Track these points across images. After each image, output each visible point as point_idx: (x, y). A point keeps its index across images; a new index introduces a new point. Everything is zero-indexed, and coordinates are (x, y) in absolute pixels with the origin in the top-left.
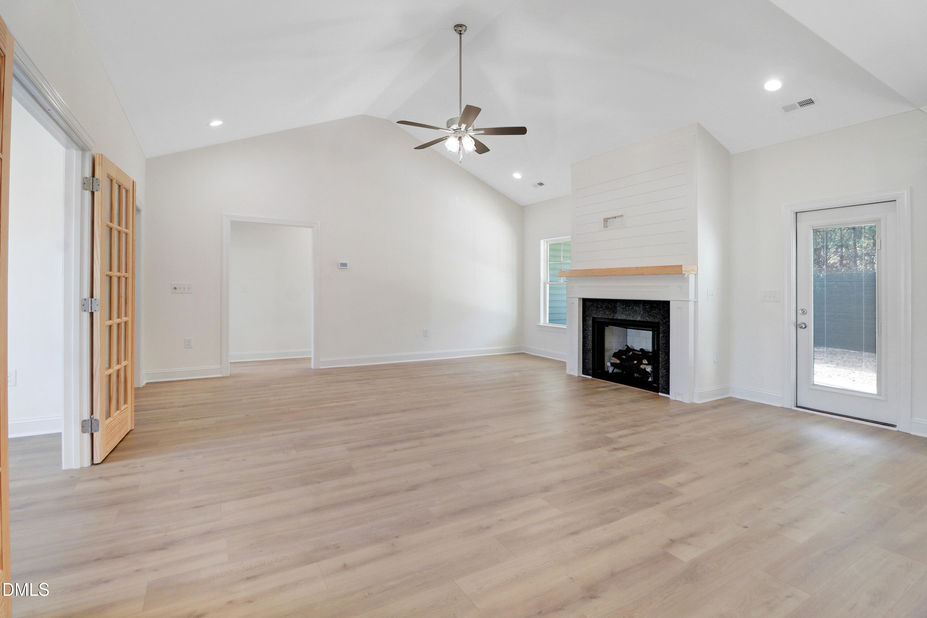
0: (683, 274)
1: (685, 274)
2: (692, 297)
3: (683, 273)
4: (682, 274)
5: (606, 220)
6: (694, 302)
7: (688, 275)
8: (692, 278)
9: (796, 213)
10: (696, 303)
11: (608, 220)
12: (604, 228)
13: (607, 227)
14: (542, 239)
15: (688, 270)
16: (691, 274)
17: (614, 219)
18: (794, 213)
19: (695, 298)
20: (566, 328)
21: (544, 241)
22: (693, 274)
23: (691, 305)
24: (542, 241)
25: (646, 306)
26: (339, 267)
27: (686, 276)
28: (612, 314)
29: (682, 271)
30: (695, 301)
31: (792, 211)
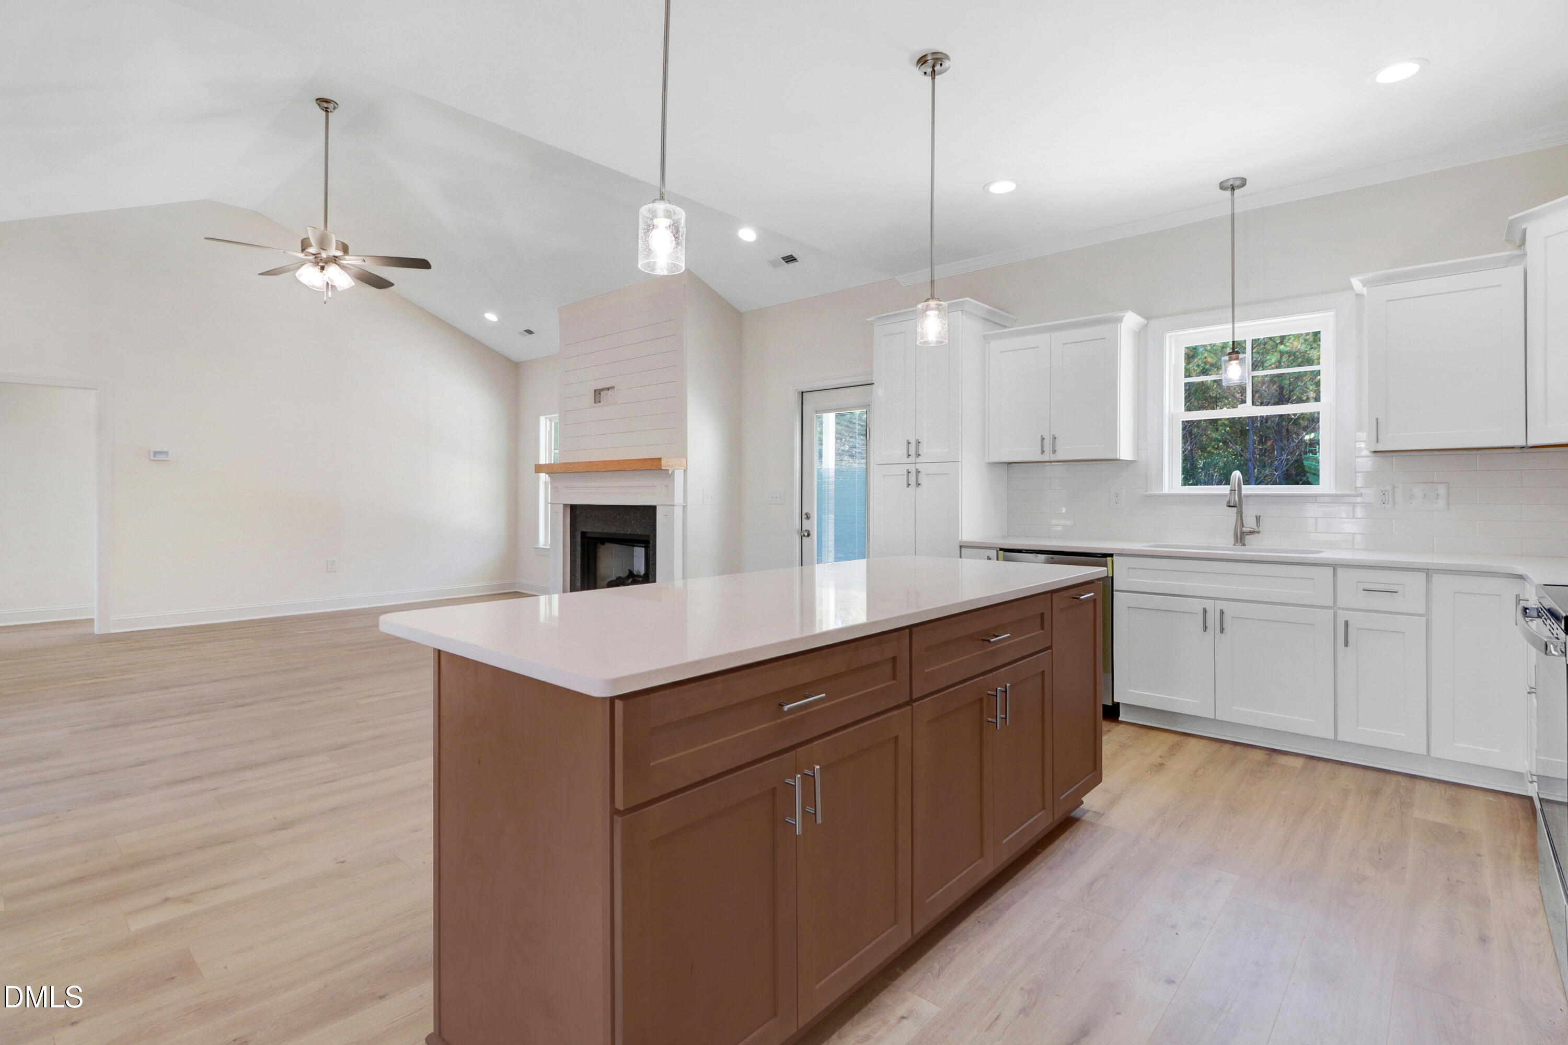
0: (663, 470)
1: (668, 470)
2: (678, 499)
3: (663, 468)
4: (661, 469)
5: (598, 393)
6: (682, 507)
7: (673, 472)
8: (679, 475)
9: (802, 393)
10: (685, 507)
11: (602, 393)
12: (595, 402)
13: (600, 402)
14: (542, 415)
15: (671, 464)
16: (677, 469)
17: (607, 392)
18: (798, 392)
19: (684, 502)
20: (548, 549)
21: (546, 418)
22: (681, 469)
23: (678, 512)
24: (542, 419)
25: (637, 513)
26: (152, 457)
27: (670, 472)
28: (603, 526)
29: (661, 465)
30: (684, 506)
31: (796, 390)
